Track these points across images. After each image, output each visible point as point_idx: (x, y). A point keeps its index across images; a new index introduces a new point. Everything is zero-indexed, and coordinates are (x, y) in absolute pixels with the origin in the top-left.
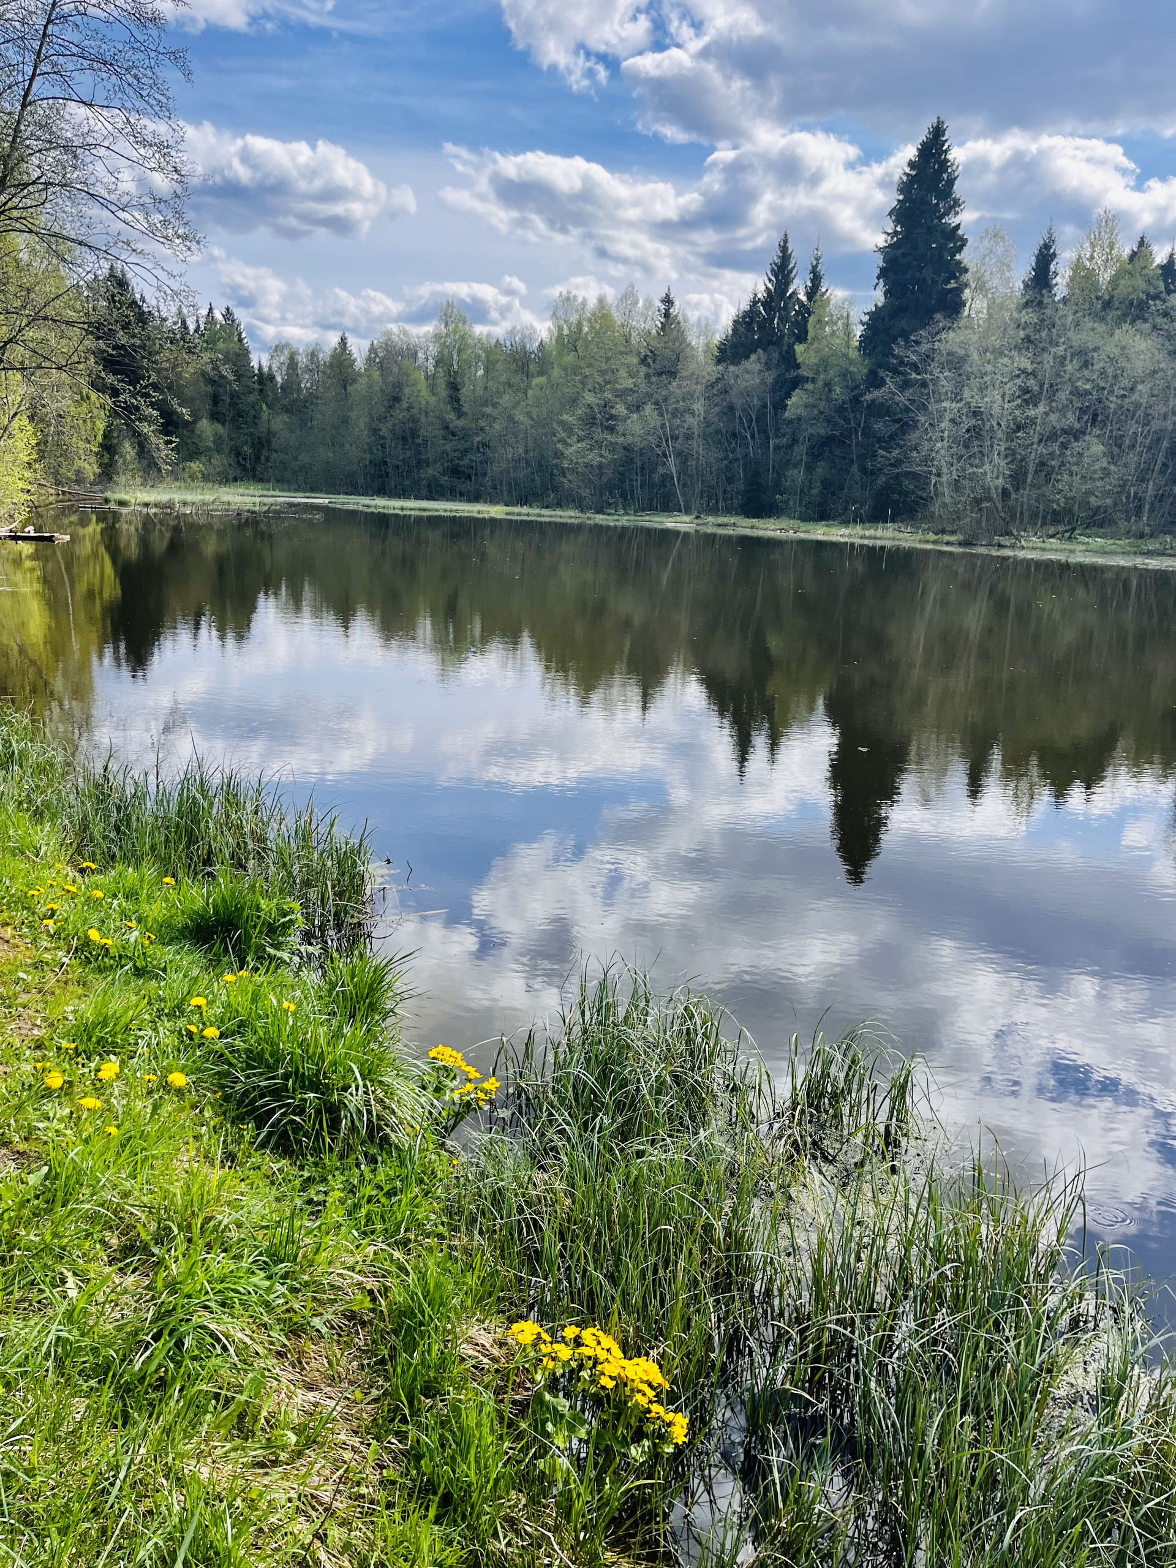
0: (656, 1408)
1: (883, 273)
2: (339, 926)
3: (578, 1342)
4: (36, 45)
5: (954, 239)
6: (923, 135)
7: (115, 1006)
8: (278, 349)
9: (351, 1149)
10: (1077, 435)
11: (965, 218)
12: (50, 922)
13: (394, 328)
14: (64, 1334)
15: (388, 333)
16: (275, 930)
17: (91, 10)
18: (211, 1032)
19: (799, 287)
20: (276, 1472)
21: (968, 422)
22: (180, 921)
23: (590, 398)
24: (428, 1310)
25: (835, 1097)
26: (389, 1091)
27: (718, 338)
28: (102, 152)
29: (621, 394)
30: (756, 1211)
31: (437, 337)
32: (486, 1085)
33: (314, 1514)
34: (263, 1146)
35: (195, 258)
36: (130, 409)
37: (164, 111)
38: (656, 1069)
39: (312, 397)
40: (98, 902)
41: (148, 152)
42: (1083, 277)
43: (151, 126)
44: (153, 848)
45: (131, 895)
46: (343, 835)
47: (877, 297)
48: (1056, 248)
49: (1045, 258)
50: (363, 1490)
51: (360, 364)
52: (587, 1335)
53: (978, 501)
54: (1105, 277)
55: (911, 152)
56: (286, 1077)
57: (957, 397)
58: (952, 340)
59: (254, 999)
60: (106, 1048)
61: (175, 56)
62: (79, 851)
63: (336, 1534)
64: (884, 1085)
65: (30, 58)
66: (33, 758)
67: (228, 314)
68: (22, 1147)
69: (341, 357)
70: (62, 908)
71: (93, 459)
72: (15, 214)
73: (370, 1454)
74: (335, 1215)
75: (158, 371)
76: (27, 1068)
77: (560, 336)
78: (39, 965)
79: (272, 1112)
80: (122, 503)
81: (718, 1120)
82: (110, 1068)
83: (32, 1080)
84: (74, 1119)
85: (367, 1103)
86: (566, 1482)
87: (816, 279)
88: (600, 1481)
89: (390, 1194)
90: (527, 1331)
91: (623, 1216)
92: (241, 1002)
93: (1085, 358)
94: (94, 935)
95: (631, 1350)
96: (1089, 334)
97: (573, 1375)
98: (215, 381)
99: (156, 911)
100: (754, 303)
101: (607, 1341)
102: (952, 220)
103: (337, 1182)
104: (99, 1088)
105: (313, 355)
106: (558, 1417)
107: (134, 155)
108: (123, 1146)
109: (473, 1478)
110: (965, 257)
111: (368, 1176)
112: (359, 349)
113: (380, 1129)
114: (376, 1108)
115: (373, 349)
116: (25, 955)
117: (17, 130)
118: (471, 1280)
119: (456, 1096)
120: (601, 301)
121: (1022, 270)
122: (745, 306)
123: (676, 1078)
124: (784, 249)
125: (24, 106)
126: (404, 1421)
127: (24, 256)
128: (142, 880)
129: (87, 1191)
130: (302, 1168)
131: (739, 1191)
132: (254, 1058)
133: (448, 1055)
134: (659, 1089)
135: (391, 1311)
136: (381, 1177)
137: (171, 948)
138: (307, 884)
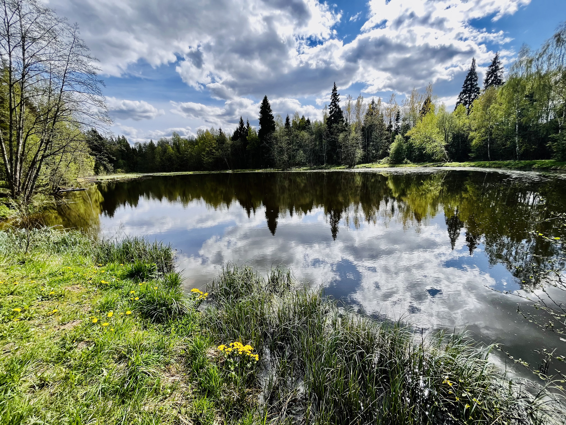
0: (252, 355)
1: (260, 123)
2: (166, 266)
3: (233, 346)
4: (63, 78)
5: (272, 117)
6: (263, 98)
7: (110, 298)
8: (136, 144)
9: (175, 317)
10: (298, 150)
11: (273, 113)
12: (90, 281)
13: (163, 137)
14: (104, 387)
15: (162, 139)
16: (150, 271)
17: (76, 71)
18: (137, 299)
19: (245, 126)
20: (166, 401)
21: (279, 149)
22: (126, 273)
23: (207, 149)
24: (198, 350)
25: (277, 279)
26: (183, 302)
27: (232, 136)
28: (84, 103)
29: (214, 148)
30: (265, 307)
31: (173, 139)
32: (205, 295)
33: (177, 407)
34: (153, 322)
35: (112, 125)
36: (100, 158)
37: (99, 93)
38: (241, 283)
39: (146, 153)
40: (103, 273)
41: (97, 103)
42: (295, 123)
43: (97, 97)
44: (117, 257)
45: (112, 270)
46: (164, 246)
47: (260, 127)
48: (289, 118)
49: (288, 119)
50: (189, 396)
51: (156, 145)
52: (235, 344)
53: (283, 163)
54: (298, 123)
55: (262, 102)
56: (157, 305)
57: (277, 144)
58: (275, 134)
59: (147, 289)
60: (108, 309)
61: (101, 82)
62: (97, 261)
63: (183, 410)
64: (285, 275)
65: (61, 81)
66: (82, 242)
67: (123, 137)
68: (87, 340)
69: (151, 144)
70: (94, 277)
71: (93, 171)
72: (63, 117)
73: (189, 387)
74: (173, 334)
75: (106, 150)
76: (88, 319)
77: (199, 137)
78: (88, 292)
79: (155, 314)
80: (101, 180)
81: (255, 290)
82: (110, 314)
83: (89, 322)
84: (101, 330)
85: (178, 306)
86: (235, 377)
87: (248, 124)
88: (242, 374)
89: (186, 325)
90: (221, 347)
91: (239, 316)
92: (143, 290)
93: (297, 136)
94: (103, 282)
95: (244, 344)
96: (297, 132)
97: (233, 353)
98: (122, 151)
99: (119, 273)
100: (237, 129)
101: (239, 344)
102: (271, 114)
103: (173, 326)
104: (108, 319)
105: (145, 144)
106: (231, 363)
107: (93, 103)
108: (116, 333)
109: (214, 384)
110: (274, 120)
111: (180, 322)
112: (155, 142)
113: (181, 311)
114: (180, 306)
115: (159, 142)
116: (84, 290)
117: (60, 98)
118: (208, 339)
119: (198, 299)
120: (207, 130)
121: (284, 122)
122: (236, 130)
123: (246, 284)
124: (241, 119)
125: (61, 92)
126: (196, 377)
127: (68, 127)
128: (115, 266)
129: (107, 347)
130: (164, 325)
131: (261, 304)
132: (148, 302)
133: (195, 290)
134: (242, 286)
135: (190, 352)
136: (183, 322)
137: (124, 281)
138: (157, 258)
